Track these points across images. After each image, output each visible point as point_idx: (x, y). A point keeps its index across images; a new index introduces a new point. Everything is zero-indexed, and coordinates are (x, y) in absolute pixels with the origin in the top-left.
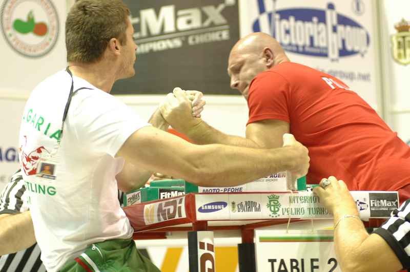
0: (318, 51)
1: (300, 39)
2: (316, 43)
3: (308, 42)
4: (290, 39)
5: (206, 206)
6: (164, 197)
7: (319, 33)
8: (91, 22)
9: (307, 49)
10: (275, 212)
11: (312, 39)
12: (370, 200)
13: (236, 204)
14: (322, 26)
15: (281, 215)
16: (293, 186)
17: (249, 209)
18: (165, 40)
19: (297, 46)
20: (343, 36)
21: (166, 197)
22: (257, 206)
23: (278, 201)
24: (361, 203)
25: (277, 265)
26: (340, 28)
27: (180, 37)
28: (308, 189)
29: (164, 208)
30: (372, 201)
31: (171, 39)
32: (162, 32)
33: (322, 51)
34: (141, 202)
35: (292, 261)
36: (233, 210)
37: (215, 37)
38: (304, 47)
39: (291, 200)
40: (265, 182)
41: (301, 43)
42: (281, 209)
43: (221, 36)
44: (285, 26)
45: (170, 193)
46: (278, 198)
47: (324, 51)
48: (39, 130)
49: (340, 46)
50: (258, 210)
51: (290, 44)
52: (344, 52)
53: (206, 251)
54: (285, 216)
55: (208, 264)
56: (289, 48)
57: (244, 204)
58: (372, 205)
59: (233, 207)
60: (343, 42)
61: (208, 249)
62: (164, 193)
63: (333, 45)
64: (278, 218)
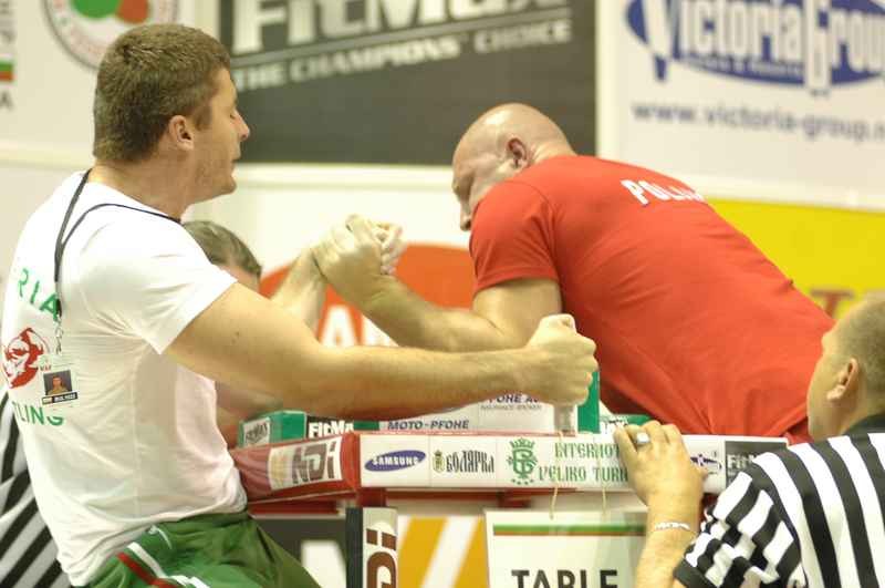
0: (780, 70)
1: (739, 43)
2: (776, 53)
3: (757, 51)
4: (714, 43)
5: (381, 459)
6: (316, 434)
7: (784, 29)
8: (134, 80)
9: (755, 67)
10: (523, 474)
11: (766, 43)
12: (726, 453)
13: (444, 456)
14: (792, 12)
15: (535, 481)
16: (568, 423)
17: (471, 467)
18: (420, 39)
19: (731, 60)
20: (843, 36)
21: (320, 435)
22: (488, 462)
23: (531, 453)
24: (706, 460)
25: (529, 582)
26: (838, 18)
27: (455, 34)
28: (618, 424)
29: (303, 458)
30: (729, 457)
31: (435, 38)
32: (415, 22)
33: (789, 70)
34: (271, 440)
35: (561, 574)
36: (437, 467)
37: (536, 34)
38: (746, 61)
39: (560, 451)
40: (516, 411)
41: (739, 52)
42: (536, 470)
43: (551, 32)
44: (703, 12)
45: (330, 424)
46: (531, 447)
47: (796, 71)
48: (21, 295)
49: (835, 59)
50: (489, 468)
51: (714, 55)
52: (844, 74)
53: (379, 548)
54: (546, 483)
55: (384, 575)
56: (713, 63)
57: (460, 456)
58: (730, 466)
59: (438, 463)
60: (844, 50)
61: (384, 544)
62: (315, 424)
63: (817, 56)
64: (531, 485)
